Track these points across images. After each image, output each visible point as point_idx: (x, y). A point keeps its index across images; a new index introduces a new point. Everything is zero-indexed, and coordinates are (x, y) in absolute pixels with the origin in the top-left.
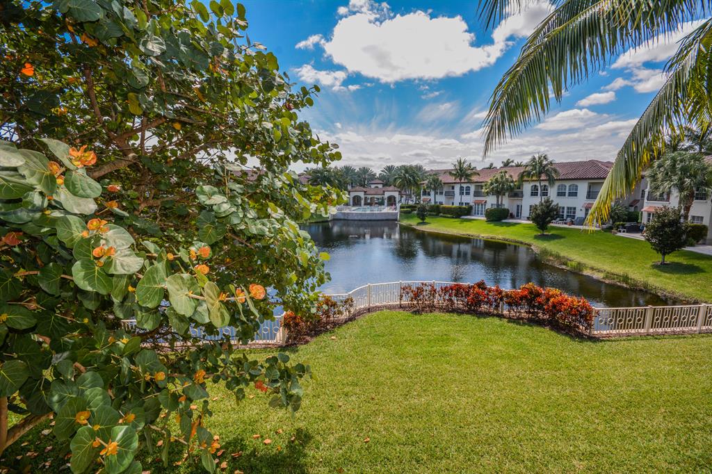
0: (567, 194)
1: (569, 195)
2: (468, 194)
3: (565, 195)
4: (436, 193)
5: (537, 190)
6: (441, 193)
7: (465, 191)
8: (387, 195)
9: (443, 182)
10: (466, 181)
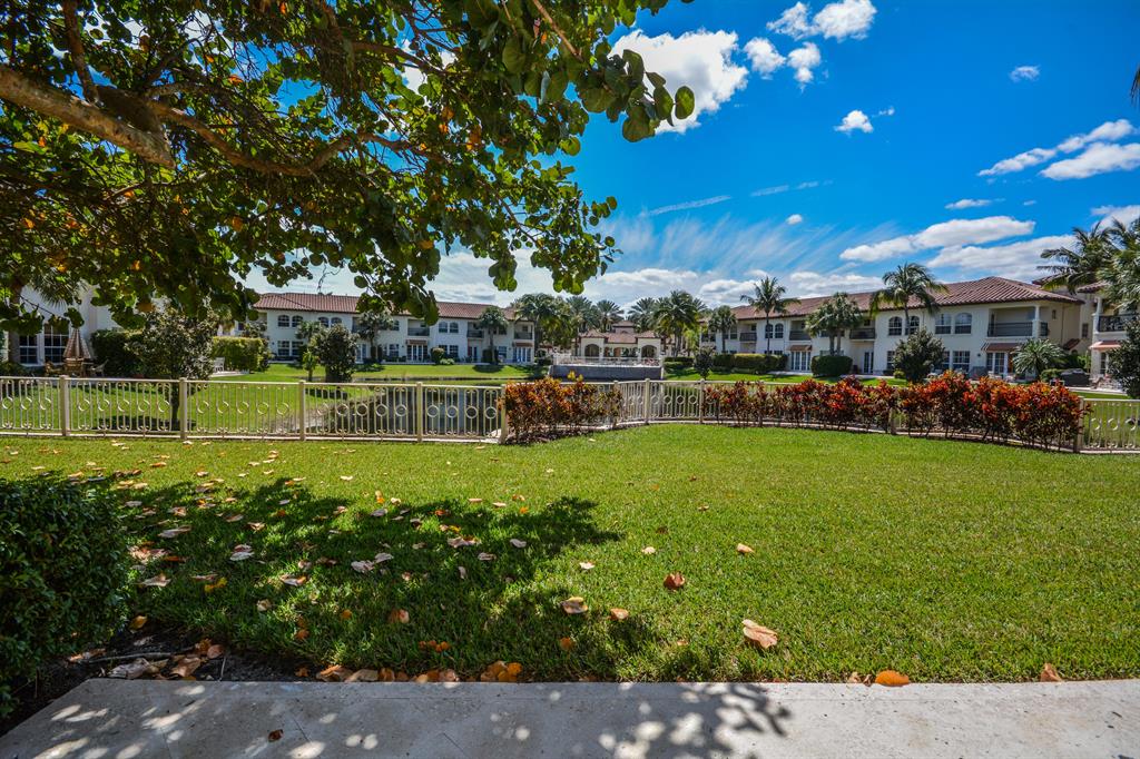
0: (953, 330)
1: (956, 332)
2: (779, 336)
3: (949, 332)
4: (725, 337)
5: (900, 325)
6: (734, 337)
7: (774, 332)
8: (642, 343)
9: (737, 317)
10: (776, 314)
